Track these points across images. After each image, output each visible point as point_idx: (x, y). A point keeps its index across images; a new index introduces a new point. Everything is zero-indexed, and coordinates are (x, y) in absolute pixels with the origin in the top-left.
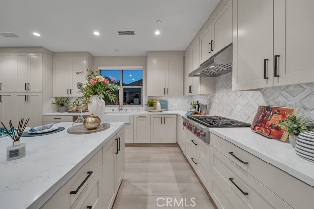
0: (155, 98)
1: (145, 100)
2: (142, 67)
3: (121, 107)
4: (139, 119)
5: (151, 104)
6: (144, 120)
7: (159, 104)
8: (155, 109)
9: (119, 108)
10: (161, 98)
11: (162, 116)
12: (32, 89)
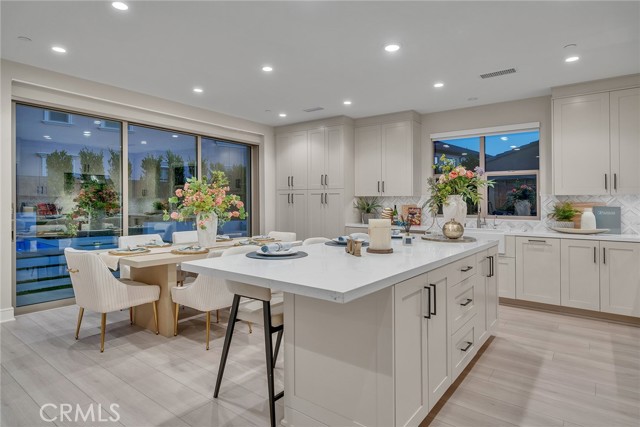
0: (576, 200)
1: (546, 204)
2: (537, 125)
3: (482, 220)
4: (530, 246)
5: (565, 215)
6: (542, 250)
7: (588, 215)
8: (578, 227)
9: (479, 222)
10: (597, 200)
11: (596, 244)
12: (330, 184)
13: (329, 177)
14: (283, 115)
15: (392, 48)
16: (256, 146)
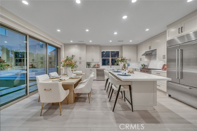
9: (111, 67)
12: (82, 59)
13: (82, 58)
14: (71, 41)
15: (116, 33)
16: (60, 48)
